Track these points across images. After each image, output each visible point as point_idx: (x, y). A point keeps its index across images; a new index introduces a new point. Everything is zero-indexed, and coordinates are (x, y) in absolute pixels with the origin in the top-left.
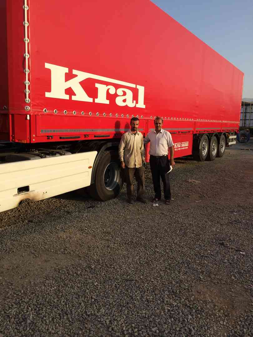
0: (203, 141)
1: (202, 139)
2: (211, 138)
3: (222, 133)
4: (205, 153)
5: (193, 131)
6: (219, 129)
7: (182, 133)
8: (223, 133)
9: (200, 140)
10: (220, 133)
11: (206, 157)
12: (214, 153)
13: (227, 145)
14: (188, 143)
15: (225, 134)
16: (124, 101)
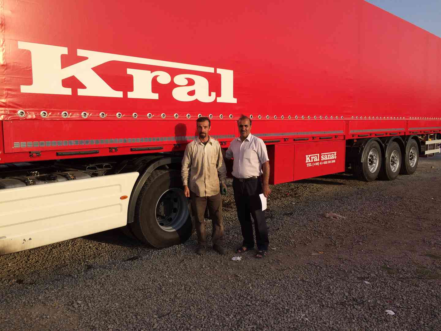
0: (368, 149)
1: (366, 147)
2: (386, 146)
3: (409, 136)
4: (374, 168)
5: (344, 136)
6: (402, 129)
7: (320, 138)
8: (412, 136)
9: (362, 149)
10: (405, 137)
11: (376, 175)
12: (395, 168)
13: (421, 155)
14: (335, 154)
15: (415, 138)
16: (192, 93)
